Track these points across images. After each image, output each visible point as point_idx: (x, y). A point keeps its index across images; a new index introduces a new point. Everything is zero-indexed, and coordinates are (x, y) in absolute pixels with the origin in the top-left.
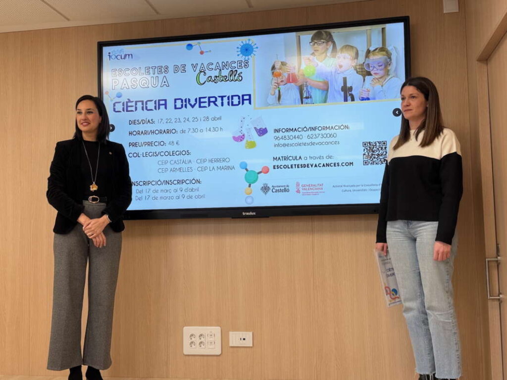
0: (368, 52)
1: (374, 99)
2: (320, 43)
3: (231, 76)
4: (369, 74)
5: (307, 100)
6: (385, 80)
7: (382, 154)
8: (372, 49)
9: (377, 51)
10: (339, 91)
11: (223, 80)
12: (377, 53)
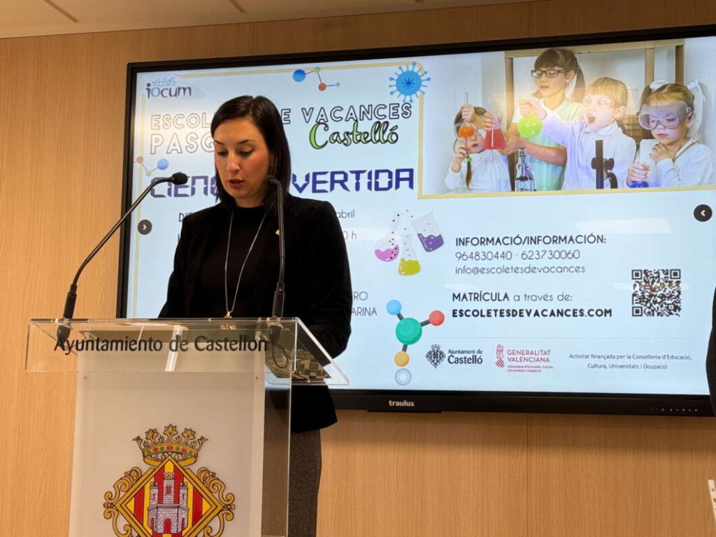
0: (648, 92)
1: (657, 184)
2: (552, 72)
3: (375, 133)
4: (648, 135)
5: (522, 183)
6: (680, 148)
7: (671, 296)
8: (655, 86)
9: (665, 90)
10: (587, 168)
11: (360, 140)
12: (665, 96)
